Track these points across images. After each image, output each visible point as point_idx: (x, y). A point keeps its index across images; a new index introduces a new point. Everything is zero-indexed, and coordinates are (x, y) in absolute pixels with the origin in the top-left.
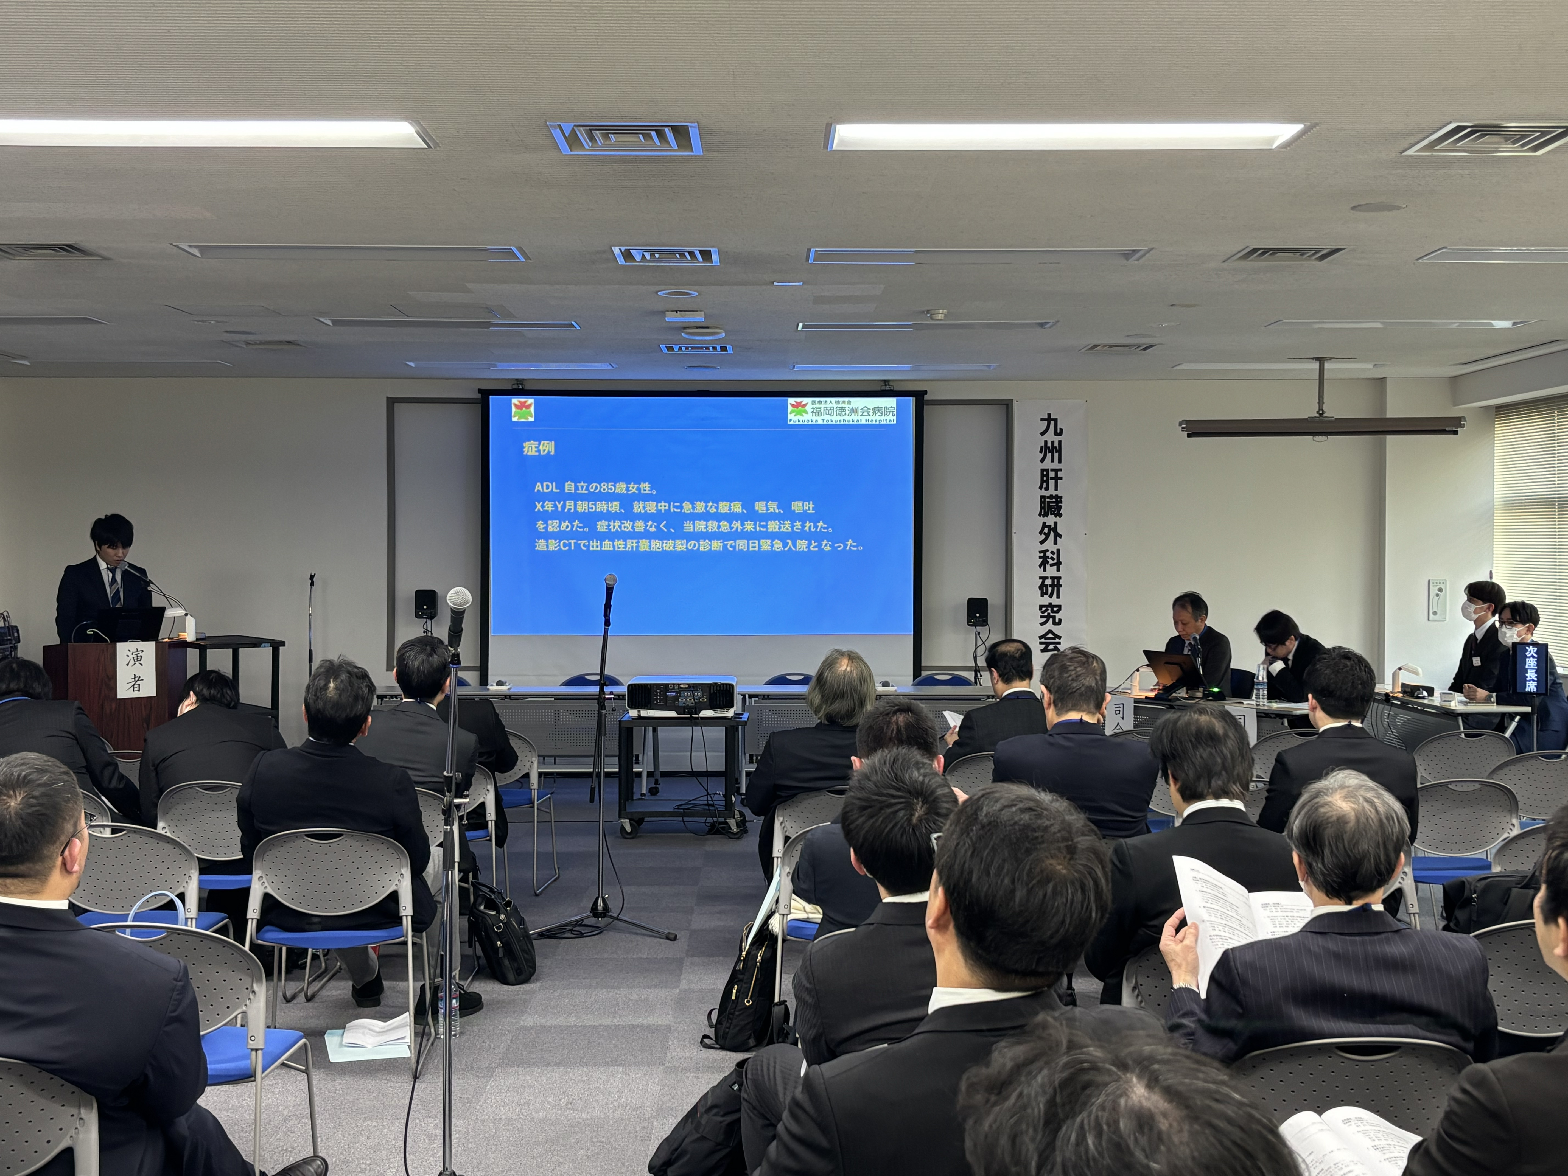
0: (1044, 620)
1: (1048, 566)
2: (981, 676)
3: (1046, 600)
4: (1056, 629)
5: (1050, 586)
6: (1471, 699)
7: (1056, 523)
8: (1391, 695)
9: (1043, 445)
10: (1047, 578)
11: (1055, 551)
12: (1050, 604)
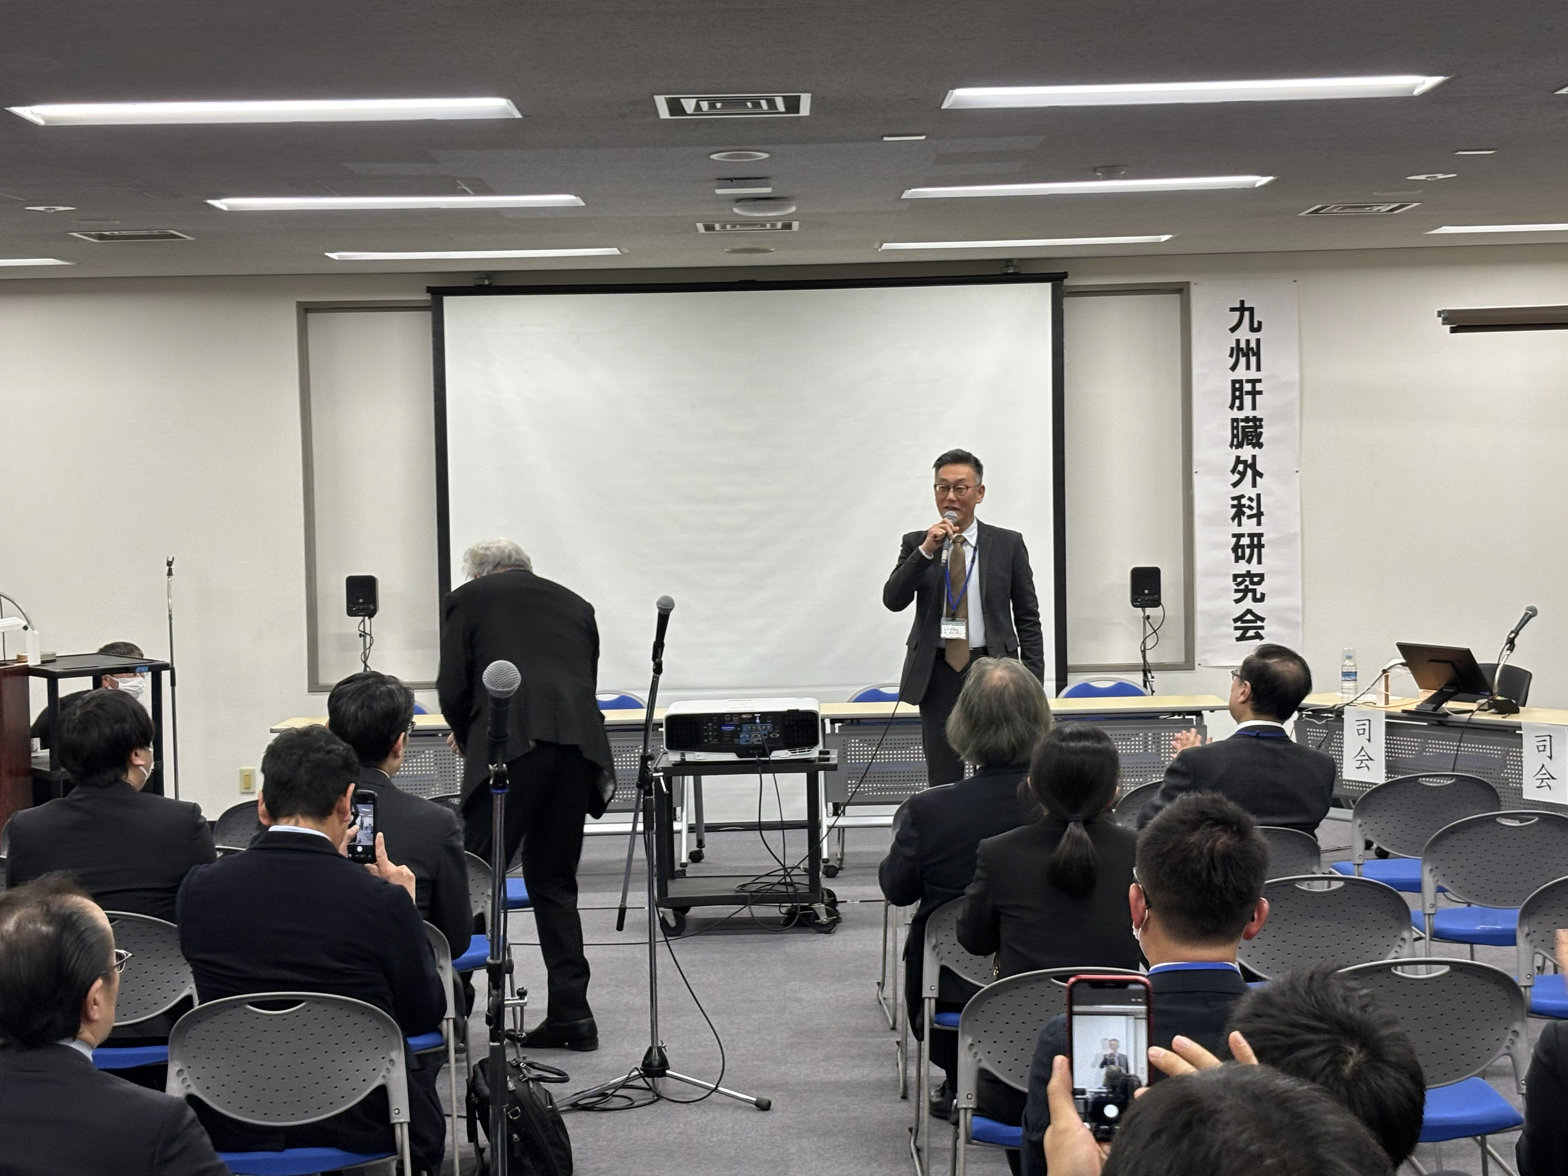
0: (1240, 595)
1: (1244, 519)
2: (1153, 677)
3: (1242, 567)
4: (1258, 609)
5: (1248, 546)
7: (1254, 457)
9: (1234, 345)
10: (1243, 535)
11: (1254, 497)
12: (1249, 572)
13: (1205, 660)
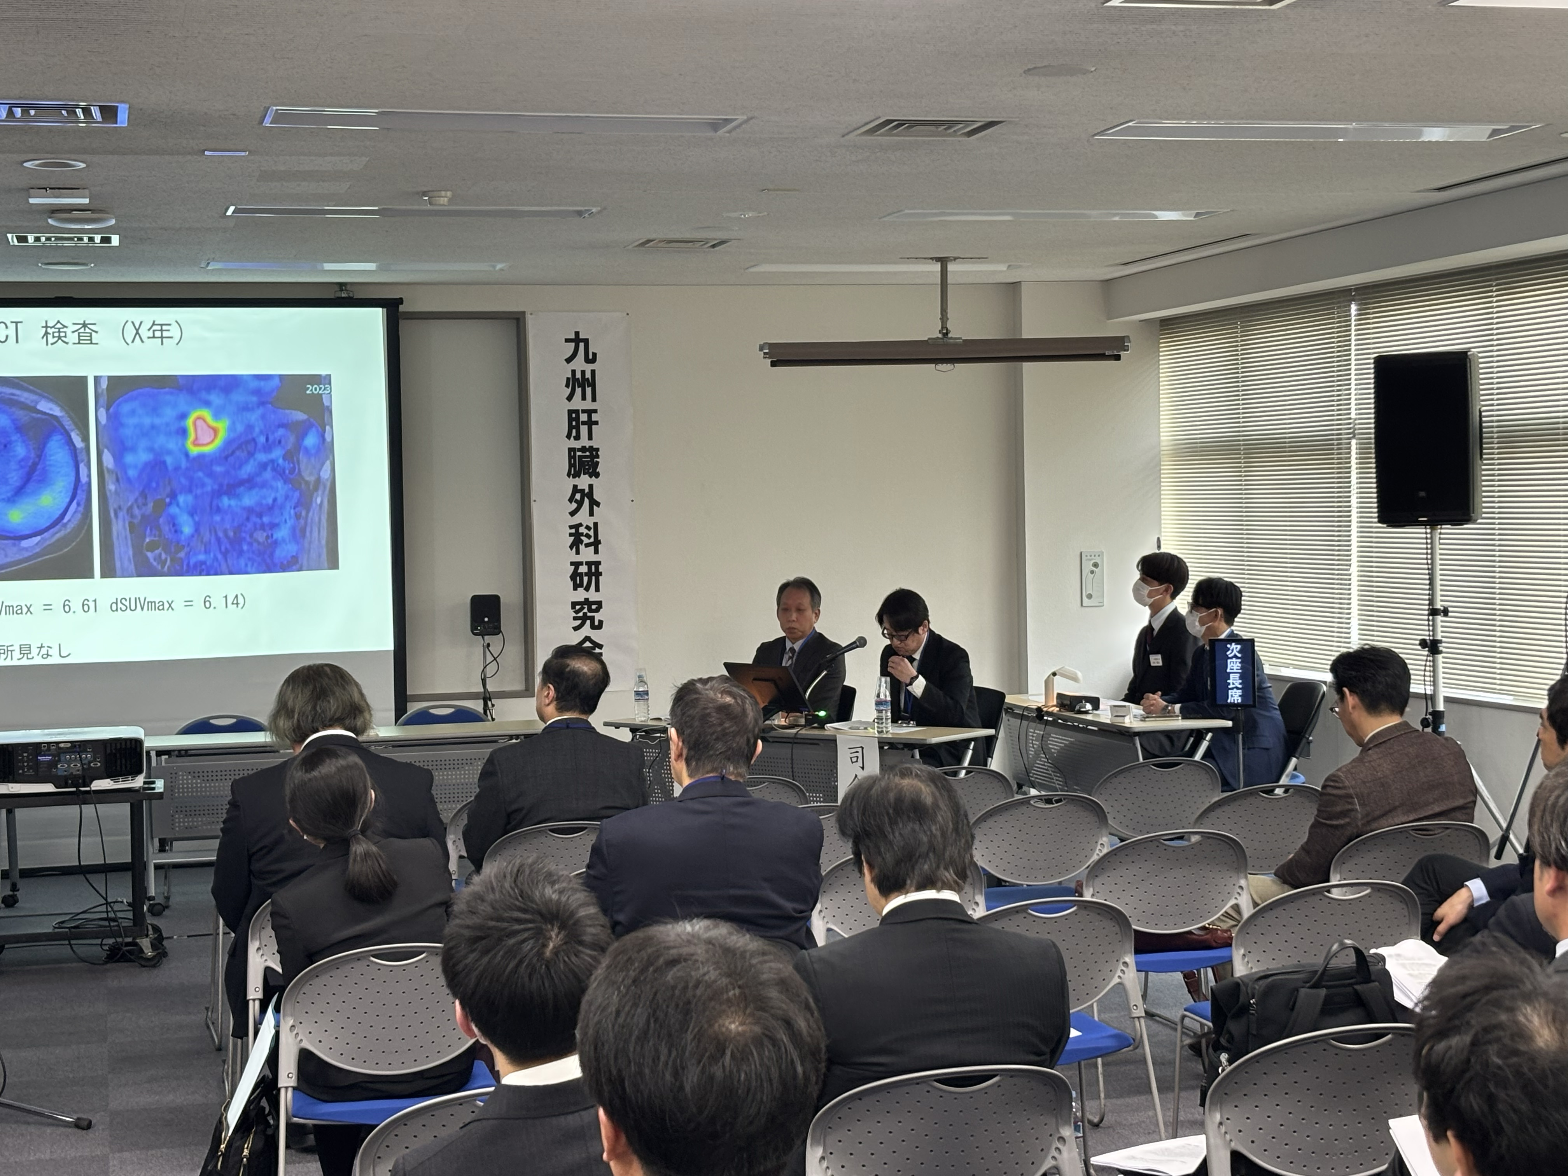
0: (579, 622)
1: (582, 547)
2: (493, 705)
3: (581, 595)
4: (596, 635)
5: (586, 574)
6: (1149, 714)
7: (591, 486)
8: (1045, 709)
9: (570, 376)
10: (581, 563)
11: (592, 526)
12: (587, 599)
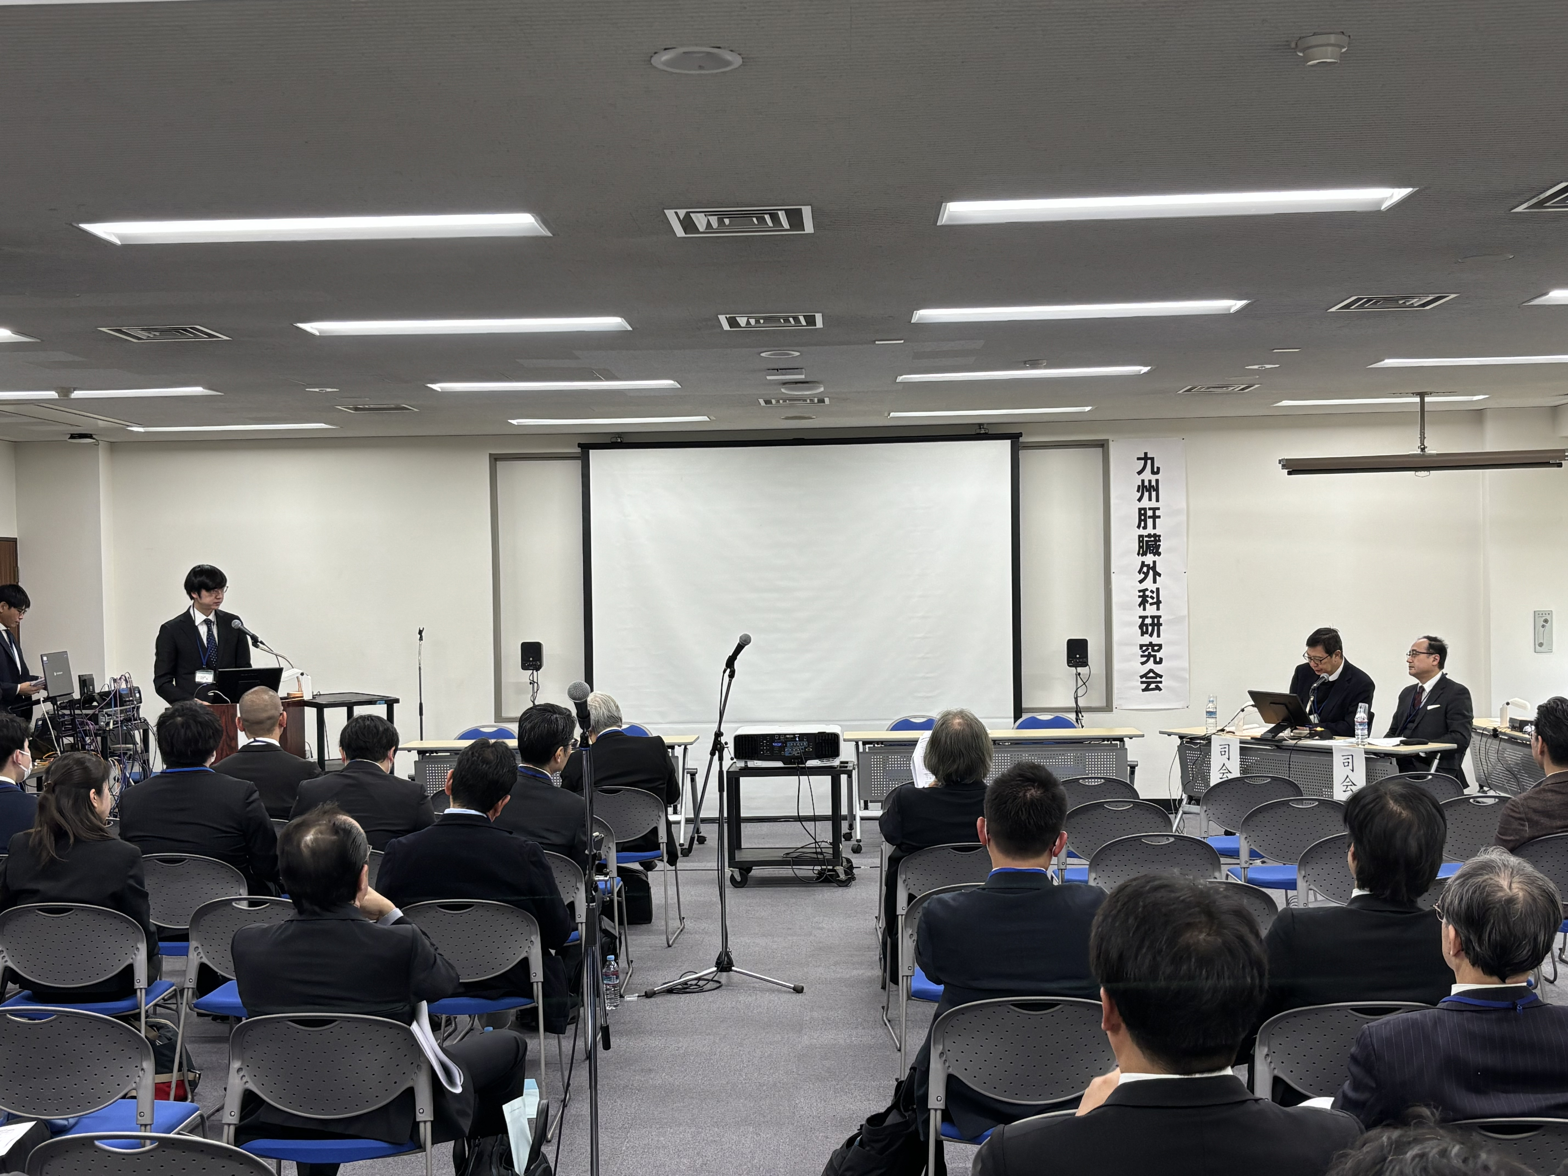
0: (1145, 659)
1: (1147, 605)
2: (1082, 716)
3: (1146, 639)
4: (1158, 669)
5: (1150, 625)
7: (1154, 562)
9: (1140, 484)
10: (1147, 617)
11: (1155, 590)
12: (1151, 643)
13: (1121, 705)
